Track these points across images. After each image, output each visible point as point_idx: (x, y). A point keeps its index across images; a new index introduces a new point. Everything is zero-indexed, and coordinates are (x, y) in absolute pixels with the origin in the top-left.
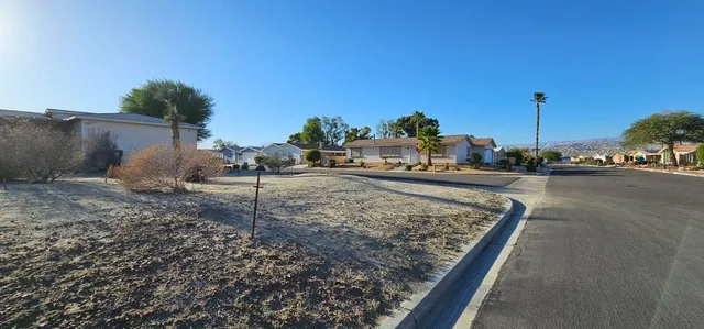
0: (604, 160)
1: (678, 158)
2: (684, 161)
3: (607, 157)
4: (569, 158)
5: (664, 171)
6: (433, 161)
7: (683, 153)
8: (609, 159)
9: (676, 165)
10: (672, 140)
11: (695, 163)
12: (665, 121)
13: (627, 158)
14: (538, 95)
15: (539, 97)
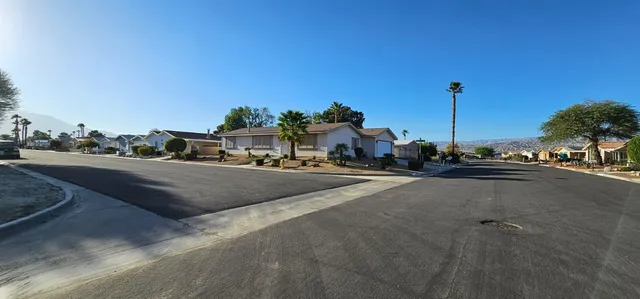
0: (530, 156)
1: (603, 155)
2: (610, 160)
3: (534, 154)
4: (500, 154)
5: (587, 171)
6: (298, 153)
7: (609, 150)
8: (536, 156)
9: (601, 164)
10: (596, 135)
11: (623, 162)
12: (588, 113)
13: (551, 155)
14: (455, 84)
15: (456, 87)
